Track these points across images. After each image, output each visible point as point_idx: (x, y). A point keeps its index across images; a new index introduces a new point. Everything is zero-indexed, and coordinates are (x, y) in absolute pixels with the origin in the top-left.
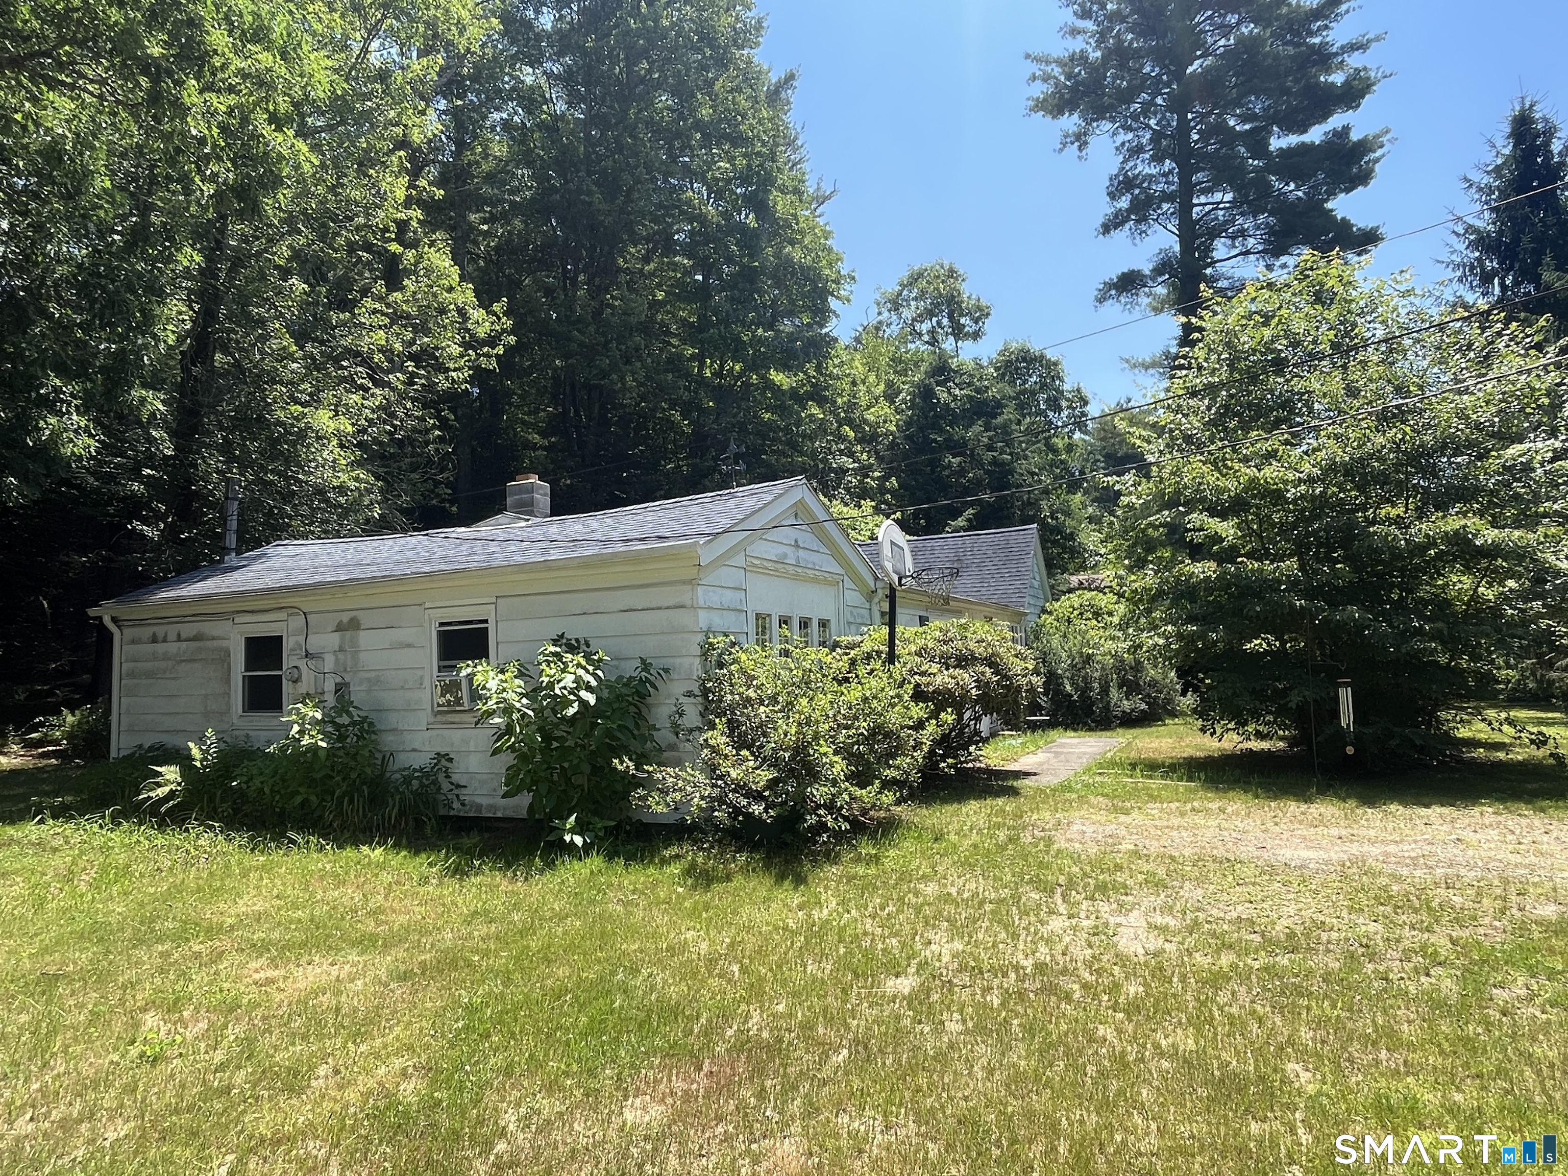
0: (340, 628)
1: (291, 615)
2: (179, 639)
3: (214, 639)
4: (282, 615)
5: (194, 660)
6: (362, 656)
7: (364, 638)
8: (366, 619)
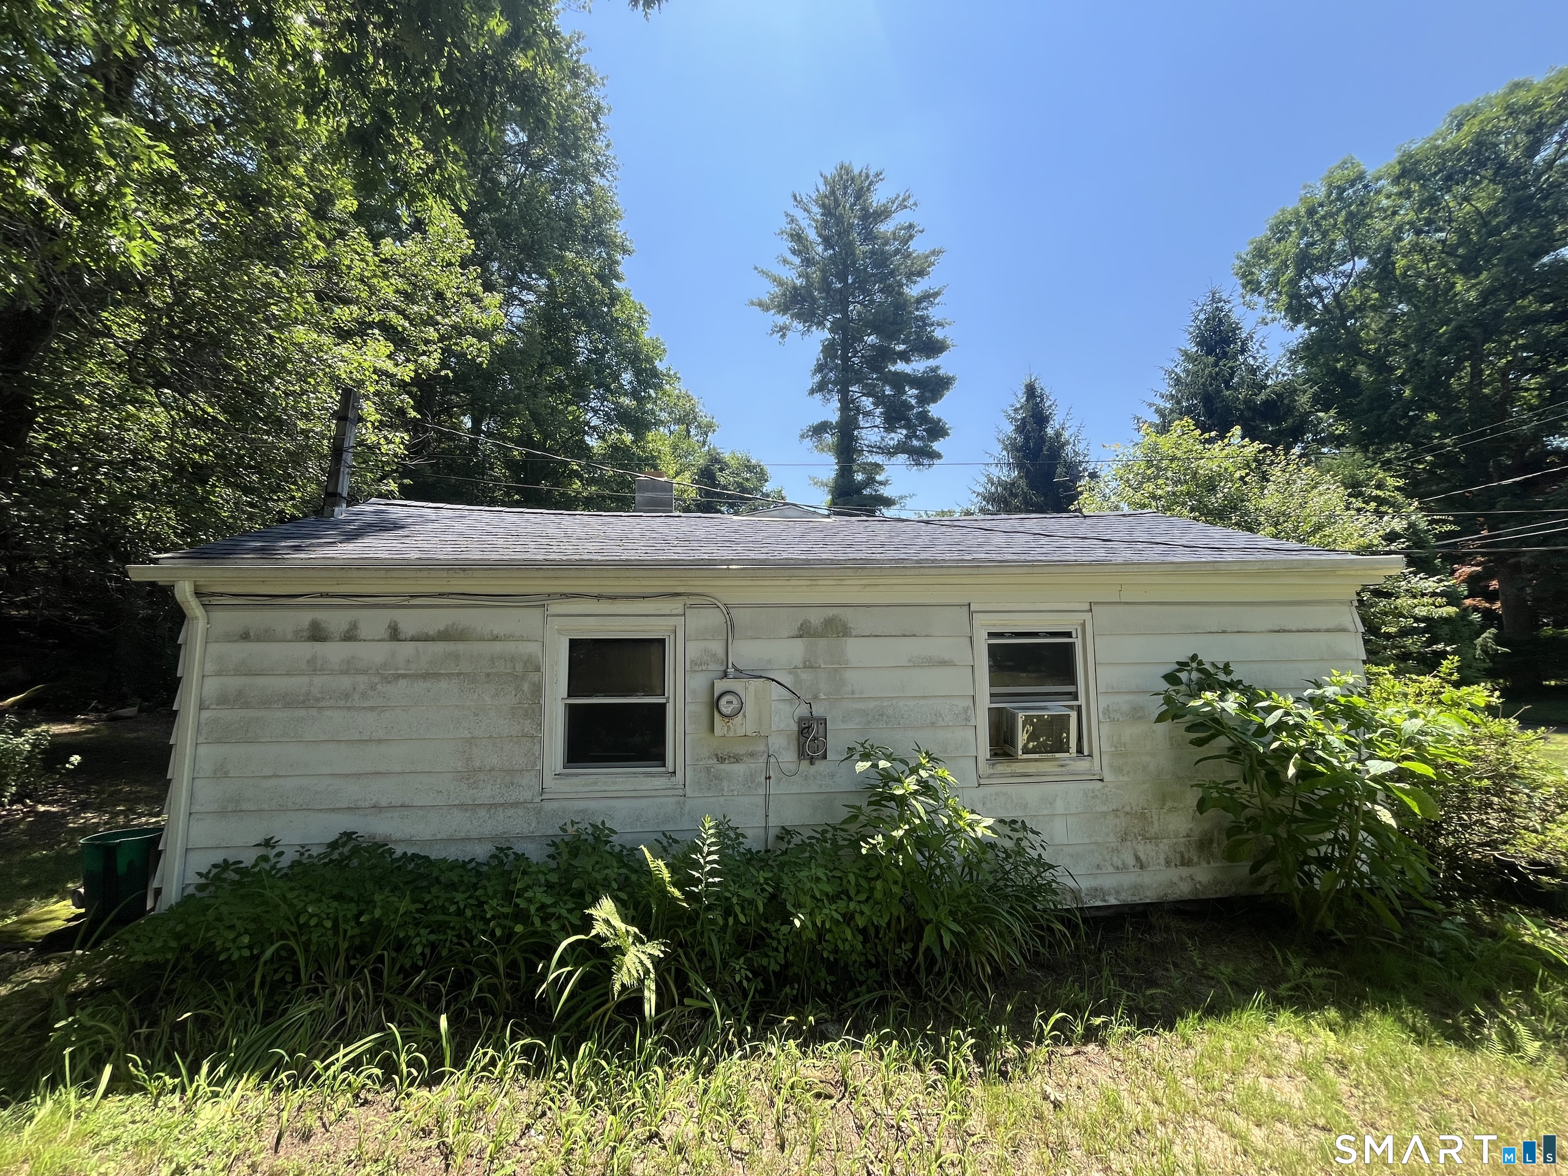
0: (804, 632)
1: (692, 606)
2: (395, 635)
3: (496, 638)
4: (676, 606)
5: (437, 676)
6: (850, 676)
7: (854, 648)
8: (855, 620)
